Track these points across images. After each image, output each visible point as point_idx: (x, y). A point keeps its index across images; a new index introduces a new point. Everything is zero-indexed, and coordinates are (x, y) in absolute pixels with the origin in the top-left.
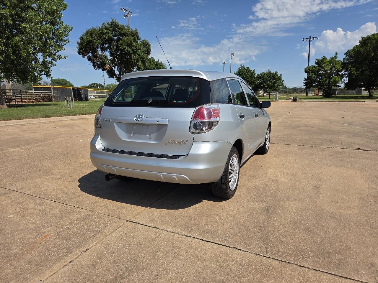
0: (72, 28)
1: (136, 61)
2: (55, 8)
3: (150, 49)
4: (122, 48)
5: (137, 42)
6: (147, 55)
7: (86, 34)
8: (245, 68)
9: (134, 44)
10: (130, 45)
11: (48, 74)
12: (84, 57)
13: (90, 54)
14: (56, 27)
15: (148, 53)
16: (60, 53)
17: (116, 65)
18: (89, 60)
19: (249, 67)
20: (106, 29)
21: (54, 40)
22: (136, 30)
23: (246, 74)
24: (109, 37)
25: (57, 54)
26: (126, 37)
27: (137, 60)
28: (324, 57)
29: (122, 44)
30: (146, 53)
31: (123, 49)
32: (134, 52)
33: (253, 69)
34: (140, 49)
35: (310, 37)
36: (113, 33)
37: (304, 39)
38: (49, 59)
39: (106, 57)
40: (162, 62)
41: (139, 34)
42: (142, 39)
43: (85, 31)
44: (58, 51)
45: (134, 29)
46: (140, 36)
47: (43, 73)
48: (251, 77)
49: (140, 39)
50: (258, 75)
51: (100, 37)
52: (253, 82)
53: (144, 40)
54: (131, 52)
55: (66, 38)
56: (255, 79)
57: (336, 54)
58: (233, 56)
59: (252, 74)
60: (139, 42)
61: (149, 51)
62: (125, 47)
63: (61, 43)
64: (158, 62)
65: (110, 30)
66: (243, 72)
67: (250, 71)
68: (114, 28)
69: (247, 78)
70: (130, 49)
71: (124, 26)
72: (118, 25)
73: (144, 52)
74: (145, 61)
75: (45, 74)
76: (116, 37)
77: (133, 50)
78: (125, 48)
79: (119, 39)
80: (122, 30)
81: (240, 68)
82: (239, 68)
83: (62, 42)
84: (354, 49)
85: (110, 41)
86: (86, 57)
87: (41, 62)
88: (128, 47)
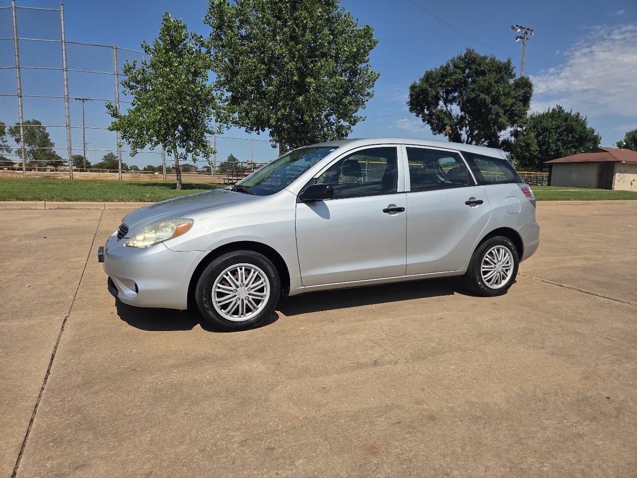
2: (356, 50)
3: (532, 93)
4: (473, 95)
5: (507, 82)
6: (521, 103)
9: (497, 87)
10: (488, 91)
13: (426, 111)
15: (527, 100)
16: (360, 113)
17: (464, 125)
18: (424, 120)
20: (455, 66)
21: (354, 96)
22: (509, 61)
24: (455, 80)
25: (353, 115)
26: (484, 76)
29: (473, 90)
30: (520, 100)
31: (475, 98)
32: (495, 100)
34: (507, 94)
36: (464, 72)
38: (345, 124)
39: (449, 115)
40: (579, 114)
41: (514, 68)
42: (518, 77)
44: (356, 111)
45: (504, 60)
46: (515, 71)
49: (512, 76)
51: (443, 82)
53: (522, 78)
54: (488, 100)
55: (368, 90)
60: (511, 82)
61: (530, 95)
62: (478, 93)
63: (362, 99)
65: (460, 68)
68: (469, 64)
70: (486, 97)
71: (485, 58)
72: (474, 58)
73: (515, 98)
74: (516, 114)
76: (470, 79)
77: (492, 97)
78: (479, 96)
79: (474, 82)
80: (479, 65)
83: (362, 97)
85: (460, 85)
88: (483, 92)
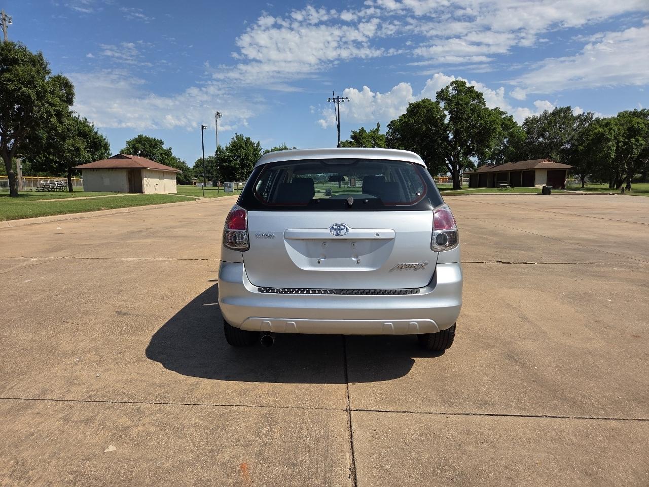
1: (45, 115)
3: (73, 94)
4: (10, 87)
5: (44, 78)
6: (66, 104)
8: (243, 139)
9: (40, 82)
10: (31, 85)
15: (70, 102)
19: (249, 138)
22: (40, 54)
23: (244, 149)
26: (19, 66)
27: (48, 113)
28: (362, 128)
30: (64, 101)
32: (41, 96)
33: (257, 142)
34: (53, 92)
35: (338, 97)
37: (329, 99)
40: (86, 119)
41: (47, 63)
42: (54, 73)
45: (34, 53)
46: (49, 67)
48: (255, 155)
49: (46, 72)
53: (58, 77)
54: (34, 97)
57: (378, 125)
58: (219, 117)
59: (255, 150)
60: (47, 79)
61: (70, 97)
64: (78, 118)
66: (241, 145)
67: (252, 144)
69: (248, 156)
70: (30, 91)
73: (59, 97)
74: (63, 115)
77: (37, 94)
78: (20, 89)
80: (9, 51)
81: (235, 139)
82: (233, 139)
84: (400, 120)
88: (26, 86)
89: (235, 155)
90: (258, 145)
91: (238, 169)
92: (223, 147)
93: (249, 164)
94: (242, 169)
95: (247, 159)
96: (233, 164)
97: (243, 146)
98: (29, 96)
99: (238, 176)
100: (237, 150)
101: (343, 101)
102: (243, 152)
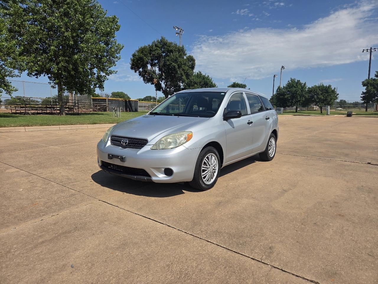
0: (123, 47)
2: (109, 30)
4: (168, 63)
5: (183, 58)
6: (191, 69)
7: (138, 51)
8: (295, 81)
9: (180, 60)
10: (176, 61)
11: (101, 87)
12: (136, 72)
13: (141, 70)
14: (110, 46)
15: (193, 68)
16: (112, 69)
17: (163, 79)
18: (140, 75)
19: (299, 80)
20: (156, 46)
21: (108, 58)
22: (183, 46)
23: (296, 87)
24: (158, 54)
25: (109, 69)
26: (173, 53)
27: (181, 74)
29: (168, 60)
31: (169, 65)
32: (179, 67)
33: (304, 83)
34: (185, 64)
35: (371, 48)
36: (161, 50)
37: (364, 50)
38: (103, 74)
39: (154, 72)
40: (209, 76)
41: (186, 50)
42: (188, 55)
43: (137, 49)
44: (110, 67)
45: (181, 46)
46: (186, 52)
47: (98, 86)
48: (302, 91)
49: (186, 55)
50: (309, 88)
51: (150, 54)
52: (304, 96)
53: (190, 56)
54: (177, 67)
55: (118, 55)
56: (306, 93)
58: (284, 69)
59: (302, 88)
60: (185, 58)
61: (194, 65)
62: (171, 62)
63: (113, 60)
64: (205, 75)
65: (159, 47)
66: (293, 85)
67: (301, 84)
68: (163, 45)
69: (297, 92)
70: (175, 64)
71: (171, 43)
72: (166, 43)
73: (188, 66)
74: (189, 75)
75: (99, 87)
76: (164, 54)
77: (178, 65)
78: (171, 64)
79: (167, 55)
80: (169, 47)
81: (290, 82)
82: (289, 81)
83: (114, 59)
85: (159, 57)
86: (137, 72)
87: (96, 76)
88: (174, 62)
89: (288, 91)
90: (305, 84)
91: (290, 99)
92: (282, 86)
93: (297, 96)
94: (292, 100)
95: (296, 94)
96: (286, 97)
97: (294, 85)
98: (174, 67)
99: (289, 104)
100: (290, 88)
101: (375, 51)
102: (294, 89)
